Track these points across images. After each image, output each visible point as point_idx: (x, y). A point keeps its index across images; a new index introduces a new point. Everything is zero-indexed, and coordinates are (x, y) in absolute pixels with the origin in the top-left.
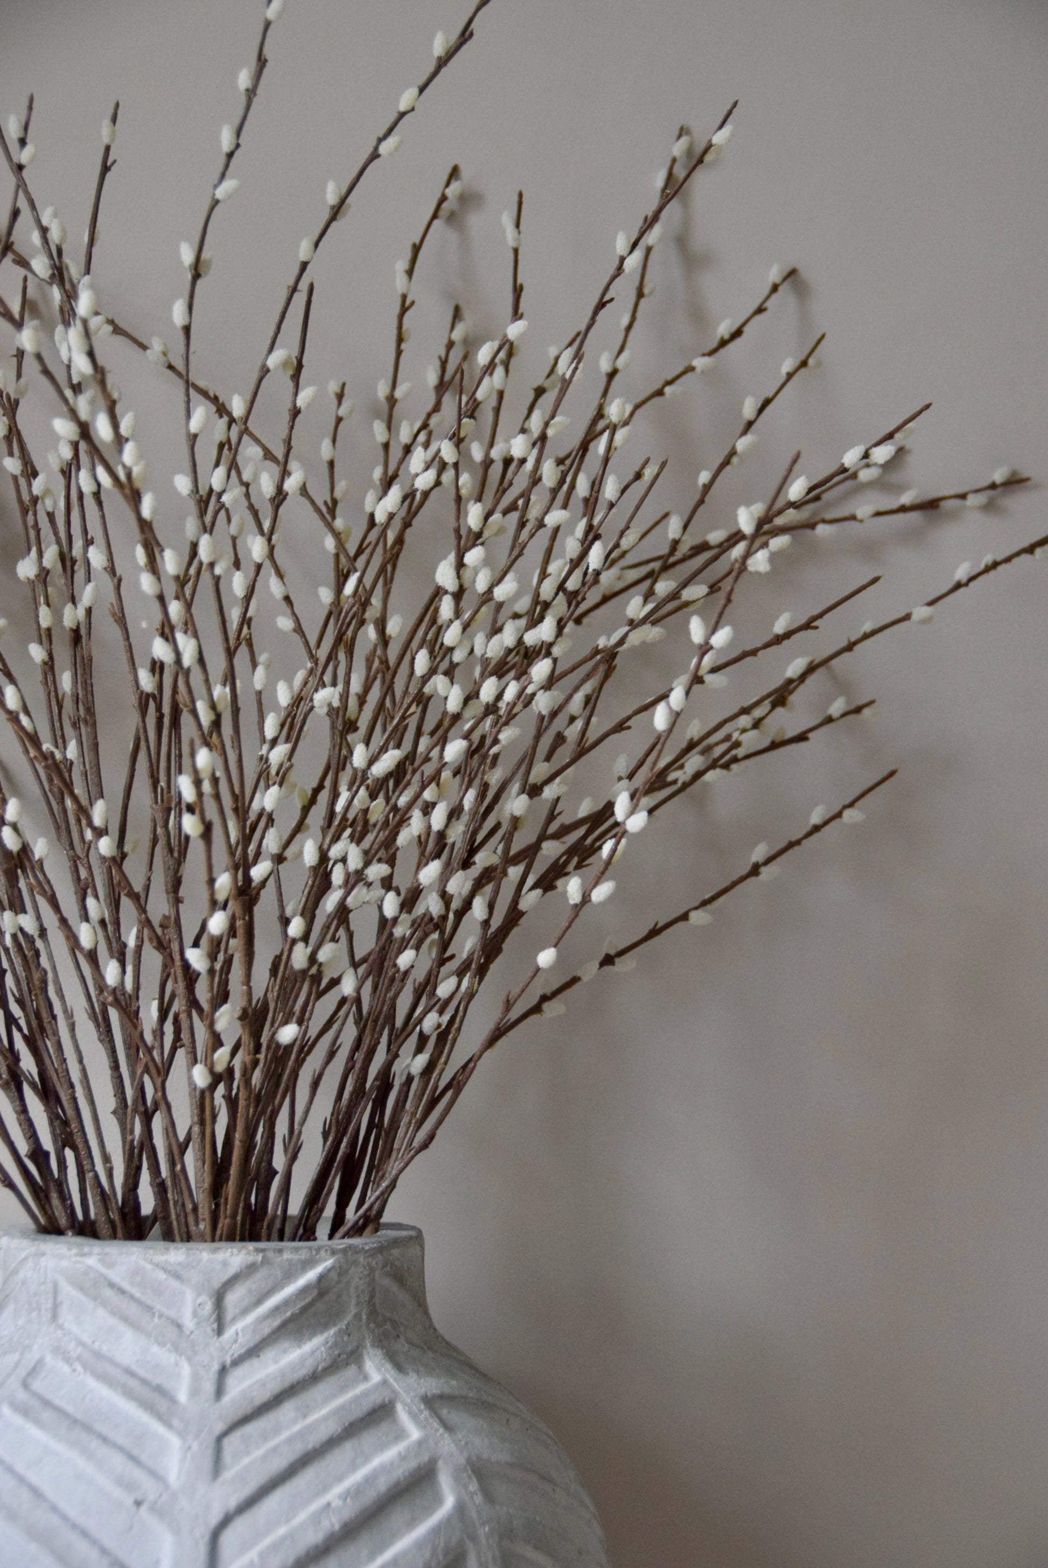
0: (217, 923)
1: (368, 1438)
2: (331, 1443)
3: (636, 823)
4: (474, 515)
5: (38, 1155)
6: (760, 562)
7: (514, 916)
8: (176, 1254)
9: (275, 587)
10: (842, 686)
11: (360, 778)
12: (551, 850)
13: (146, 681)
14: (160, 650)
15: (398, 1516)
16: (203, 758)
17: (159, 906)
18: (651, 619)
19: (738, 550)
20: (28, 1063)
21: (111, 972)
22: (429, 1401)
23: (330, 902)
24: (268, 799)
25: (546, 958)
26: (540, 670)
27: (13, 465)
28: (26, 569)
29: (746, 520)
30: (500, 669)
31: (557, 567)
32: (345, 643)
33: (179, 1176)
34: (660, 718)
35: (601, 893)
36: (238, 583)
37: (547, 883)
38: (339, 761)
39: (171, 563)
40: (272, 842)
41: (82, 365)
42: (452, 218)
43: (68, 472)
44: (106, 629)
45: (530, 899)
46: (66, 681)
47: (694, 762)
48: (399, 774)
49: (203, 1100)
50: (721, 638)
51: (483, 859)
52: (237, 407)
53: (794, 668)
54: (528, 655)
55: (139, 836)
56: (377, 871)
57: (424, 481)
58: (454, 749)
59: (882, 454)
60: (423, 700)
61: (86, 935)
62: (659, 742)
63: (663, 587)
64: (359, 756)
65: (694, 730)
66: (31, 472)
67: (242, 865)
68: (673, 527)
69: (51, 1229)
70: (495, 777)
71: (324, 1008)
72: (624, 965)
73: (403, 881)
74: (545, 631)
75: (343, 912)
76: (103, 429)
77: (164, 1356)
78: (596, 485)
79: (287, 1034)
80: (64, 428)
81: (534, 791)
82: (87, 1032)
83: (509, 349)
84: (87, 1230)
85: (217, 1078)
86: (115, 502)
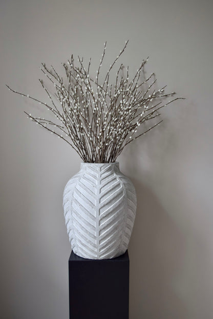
0: (100, 134)
1: (114, 181)
2: (110, 182)
3: (139, 125)
4: (124, 96)
5: (84, 155)
6: (151, 100)
7: (127, 134)
8: (97, 164)
9: (105, 104)
10: (158, 113)
11: (113, 121)
12: (131, 128)
13: (94, 112)
14: (95, 109)
15: (117, 187)
16: (99, 119)
17: (95, 133)
18: (140, 106)
19: (148, 100)
20: (83, 147)
21: (91, 139)
22: (120, 178)
23: (111, 132)
24: (105, 123)
25: (130, 137)
26: (130, 111)
27: (81, 92)
28: (83, 102)
29: (150, 96)
30: (126, 111)
31: (131, 101)
32: (112, 108)
33: (97, 157)
34: (141, 115)
35: (136, 131)
36: (102, 103)
37: (130, 131)
38: (111, 119)
39: (96, 101)
40: (105, 127)
41: (88, 82)
42: (122, 69)
43: (86, 93)
44: (90, 108)
45: (129, 132)
46: (86, 112)
47: (144, 120)
48: (117, 121)
49: (99, 150)
50: (147, 107)
51: (124, 128)
52: (102, 86)
53: (154, 111)
54: (128, 110)
55: (93, 126)
56: (115, 129)
57: (119, 93)
58: (122, 118)
59: (162, 90)
60: (119, 114)
61: (88, 135)
62: (141, 117)
63: (141, 103)
64: (113, 119)
65: (144, 116)
66: (83, 93)
67: (103, 129)
68: (142, 98)
69: (85, 162)
70: (126, 121)
71: (110, 142)
72: (137, 138)
73: (117, 130)
74: (131, 107)
75: (112, 133)
76: (90, 88)
77: (96, 173)
78: (135, 94)
79: (107, 144)
80: (86, 88)
81: (129, 122)
82: (89, 144)
83: (127, 80)
84: (89, 162)
85: (100, 148)
86: (91, 95)
